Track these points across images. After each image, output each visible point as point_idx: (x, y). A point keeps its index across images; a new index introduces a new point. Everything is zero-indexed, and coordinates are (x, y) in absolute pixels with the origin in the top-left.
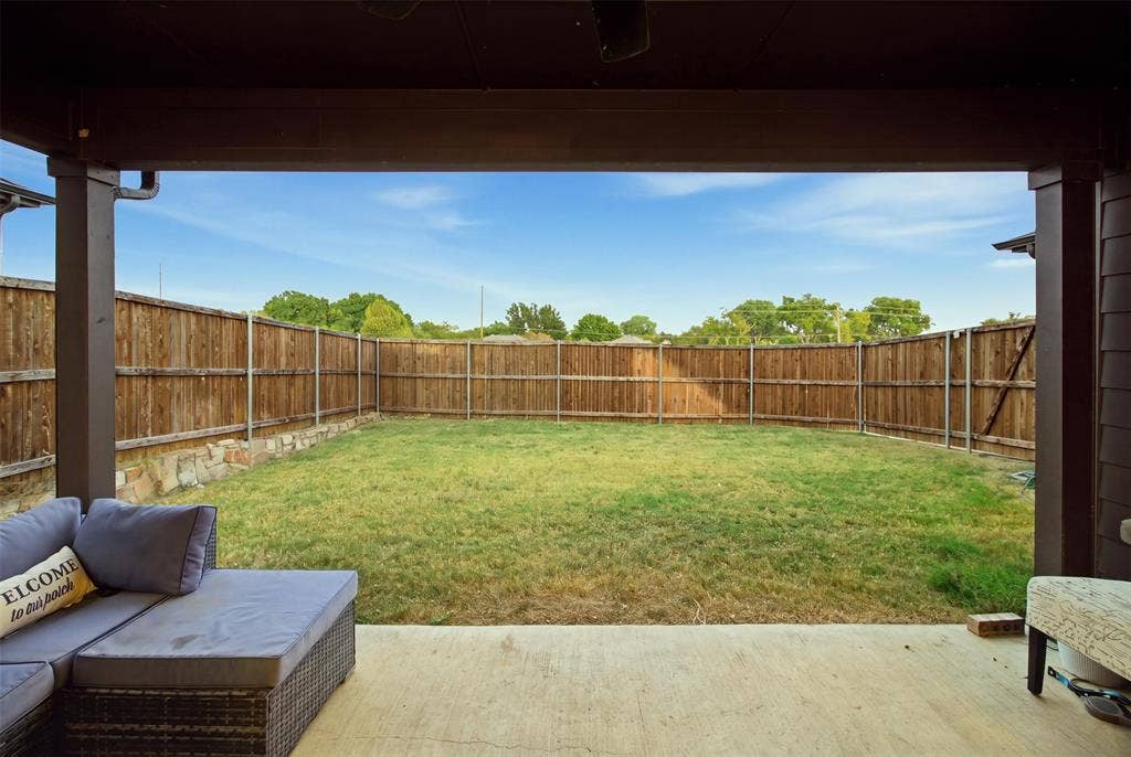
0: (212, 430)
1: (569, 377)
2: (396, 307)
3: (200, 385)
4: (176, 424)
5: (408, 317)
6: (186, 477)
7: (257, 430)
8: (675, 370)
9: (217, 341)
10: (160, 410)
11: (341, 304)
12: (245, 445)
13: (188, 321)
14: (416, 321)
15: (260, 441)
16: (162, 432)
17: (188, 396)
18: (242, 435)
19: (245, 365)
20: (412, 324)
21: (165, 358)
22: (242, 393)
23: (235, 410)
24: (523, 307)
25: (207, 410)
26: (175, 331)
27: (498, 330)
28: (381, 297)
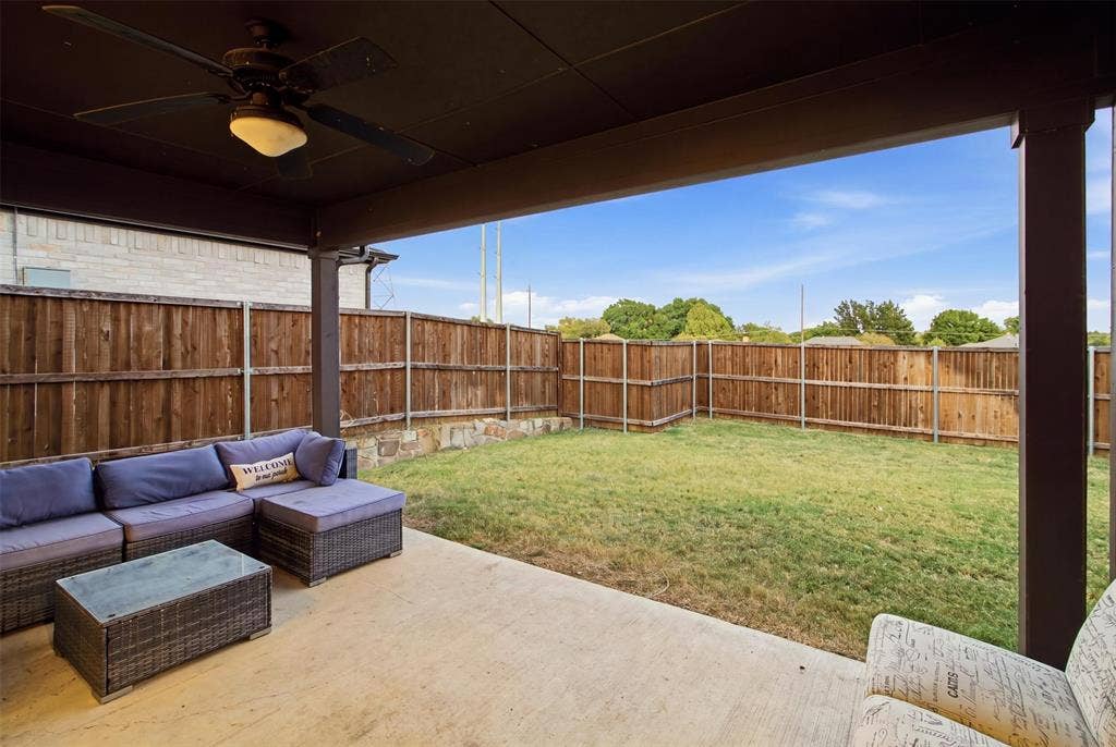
0: (480, 410)
1: (816, 382)
2: (716, 310)
3: (471, 377)
4: (454, 403)
5: (729, 319)
6: (457, 441)
7: (514, 414)
8: (961, 378)
9: (483, 344)
10: (444, 394)
11: (667, 310)
12: (503, 423)
13: (463, 331)
14: (737, 323)
15: (514, 422)
16: (444, 409)
17: (463, 383)
18: (504, 416)
19: (504, 362)
20: (733, 327)
21: (446, 357)
22: (502, 385)
23: (498, 398)
24: (855, 306)
25: (476, 395)
26: (453, 337)
27: (826, 331)
28: (702, 301)
